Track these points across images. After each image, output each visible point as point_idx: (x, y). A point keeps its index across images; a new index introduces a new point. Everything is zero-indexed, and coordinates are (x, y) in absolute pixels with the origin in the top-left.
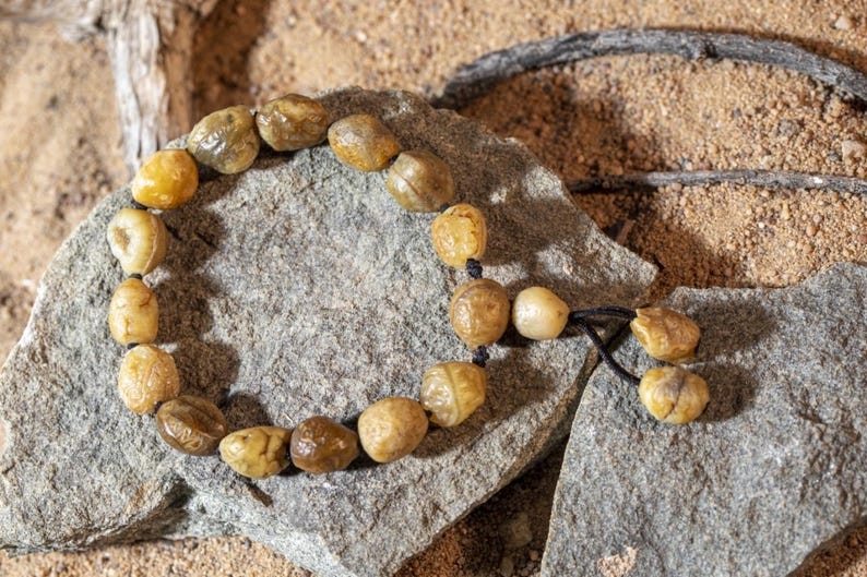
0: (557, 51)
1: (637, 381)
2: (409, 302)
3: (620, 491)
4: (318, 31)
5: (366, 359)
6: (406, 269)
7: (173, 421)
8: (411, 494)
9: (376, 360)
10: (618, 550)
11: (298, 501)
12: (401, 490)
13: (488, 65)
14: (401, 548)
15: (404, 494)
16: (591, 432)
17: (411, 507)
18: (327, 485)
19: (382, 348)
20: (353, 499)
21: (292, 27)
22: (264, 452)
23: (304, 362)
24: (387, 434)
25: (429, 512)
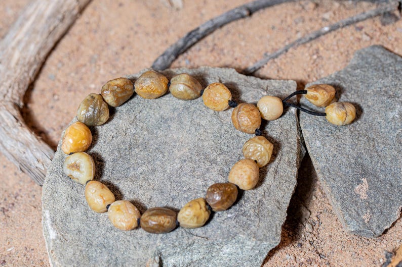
0: (185, 43)
1: (325, 114)
2: (211, 135)
3: (344, 160)
4: (72, 94)
5: (209, 164)
6: (199, 125)
7: (153, 218)
8: (265, 202)
9: (213, 162)
10: (359, 182)
11: (221, 228)
12: (260, 201)
13: (160, 62)
14: (277, 222)
15: (263, 203)
16: (318, 144)
17: (270, 205)
18: (229, 216)
19: (212, 157)
20: (244, 214)
21: (58, 100)
22: (201, 208)
23: (184, 179)
24: (248, 173)
25: (277, 204)
